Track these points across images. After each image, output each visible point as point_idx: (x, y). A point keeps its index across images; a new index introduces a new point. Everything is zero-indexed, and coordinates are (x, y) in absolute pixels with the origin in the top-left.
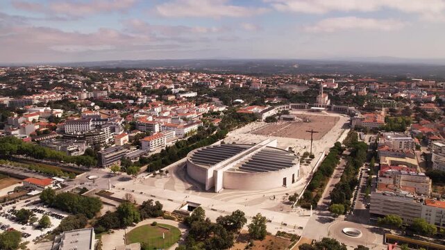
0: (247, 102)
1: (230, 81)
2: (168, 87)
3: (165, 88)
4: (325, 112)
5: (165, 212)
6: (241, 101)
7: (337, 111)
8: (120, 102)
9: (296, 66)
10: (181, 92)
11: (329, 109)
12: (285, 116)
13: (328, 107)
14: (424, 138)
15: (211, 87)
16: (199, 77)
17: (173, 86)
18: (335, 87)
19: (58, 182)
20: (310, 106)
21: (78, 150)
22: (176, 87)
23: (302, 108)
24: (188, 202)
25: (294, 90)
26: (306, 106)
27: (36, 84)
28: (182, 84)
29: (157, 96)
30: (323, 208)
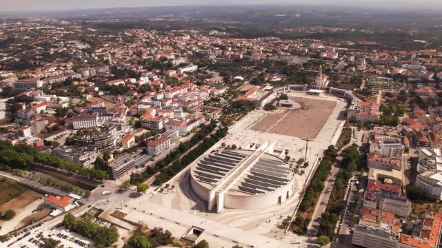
0: (247, 79)
1: (230, 49)
2: (168, 57)
3: (165, 59)
4: (323, 95)
5: (173, 238)
6: (241, 78)
7: (335, 94)
8: (123, 82)
10: (183, 65)
11: (327, 91)
12: (282, 102)
13: (326, 89)
14: (413, 137)
15: (211, 57)
16: (199, 44)
17: (173, 57)
18: (334, 58)
19: (76, 200)
20: (309, 88)
21: (89, 159)
22: (177, 57)
23: (300, 89)
24: (193, 227)
25: (294, 61)
26: (305, 88)
27: (37, 55)
28: (183, 52)
29: (158, 71)
30: (311, 234)
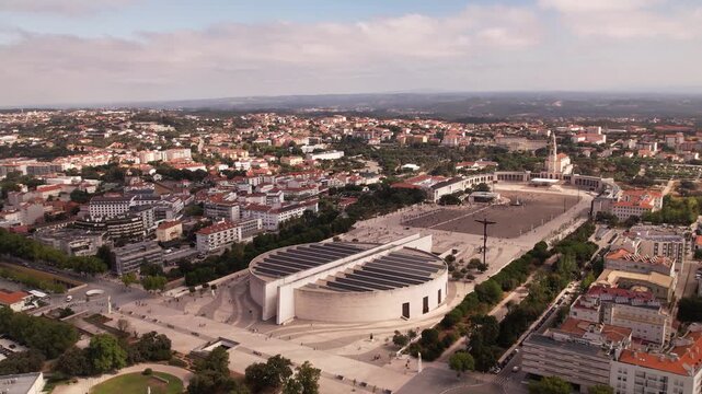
0: (426, 168)
1: (408, 131)
2: (298, 142)
3: (292, 144)
4: (558, 187)
5: (175, 353)
6: (415, 167)
7: (580, 184)
8: (203, 168)
9: (558, 104)
10: (317, 152)
11: (567, 181)
12: (479, 194)
13: (566, 178)
15: (372, 142)
16: (358, 125)
17: (306, 141)
18: (599, 142)
19: (36, 298)
20: (533, 176)
21: (87, 247)
22: (313, 143)
23: (517, 179)
24: (220, 339)
25: (521, 148)
26: (525, 178)
27: (84, 139)
28: (324, 137)
29: (273, 159)
